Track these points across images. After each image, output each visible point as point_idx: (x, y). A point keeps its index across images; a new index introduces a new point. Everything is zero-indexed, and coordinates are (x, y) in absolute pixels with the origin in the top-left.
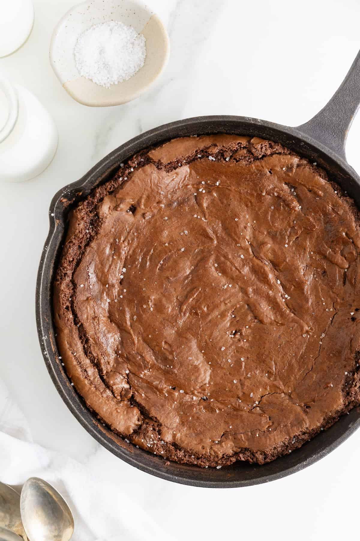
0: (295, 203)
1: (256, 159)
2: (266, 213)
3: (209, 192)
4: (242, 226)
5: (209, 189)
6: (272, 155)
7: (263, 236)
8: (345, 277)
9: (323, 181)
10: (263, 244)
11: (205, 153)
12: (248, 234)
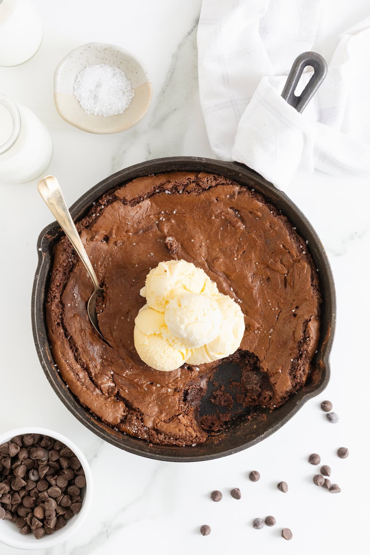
0: (240, 223)
1: (204, 190)
2: (217, 233)
3: (168, 220)
4: (198, 245)
5: (168, 217)
6: (217, 185)
7: (216, 253)
8: (285, 281)
9: (260, 204)
10: (217, 258)
11: (162, 189)
12: (203, 252)
